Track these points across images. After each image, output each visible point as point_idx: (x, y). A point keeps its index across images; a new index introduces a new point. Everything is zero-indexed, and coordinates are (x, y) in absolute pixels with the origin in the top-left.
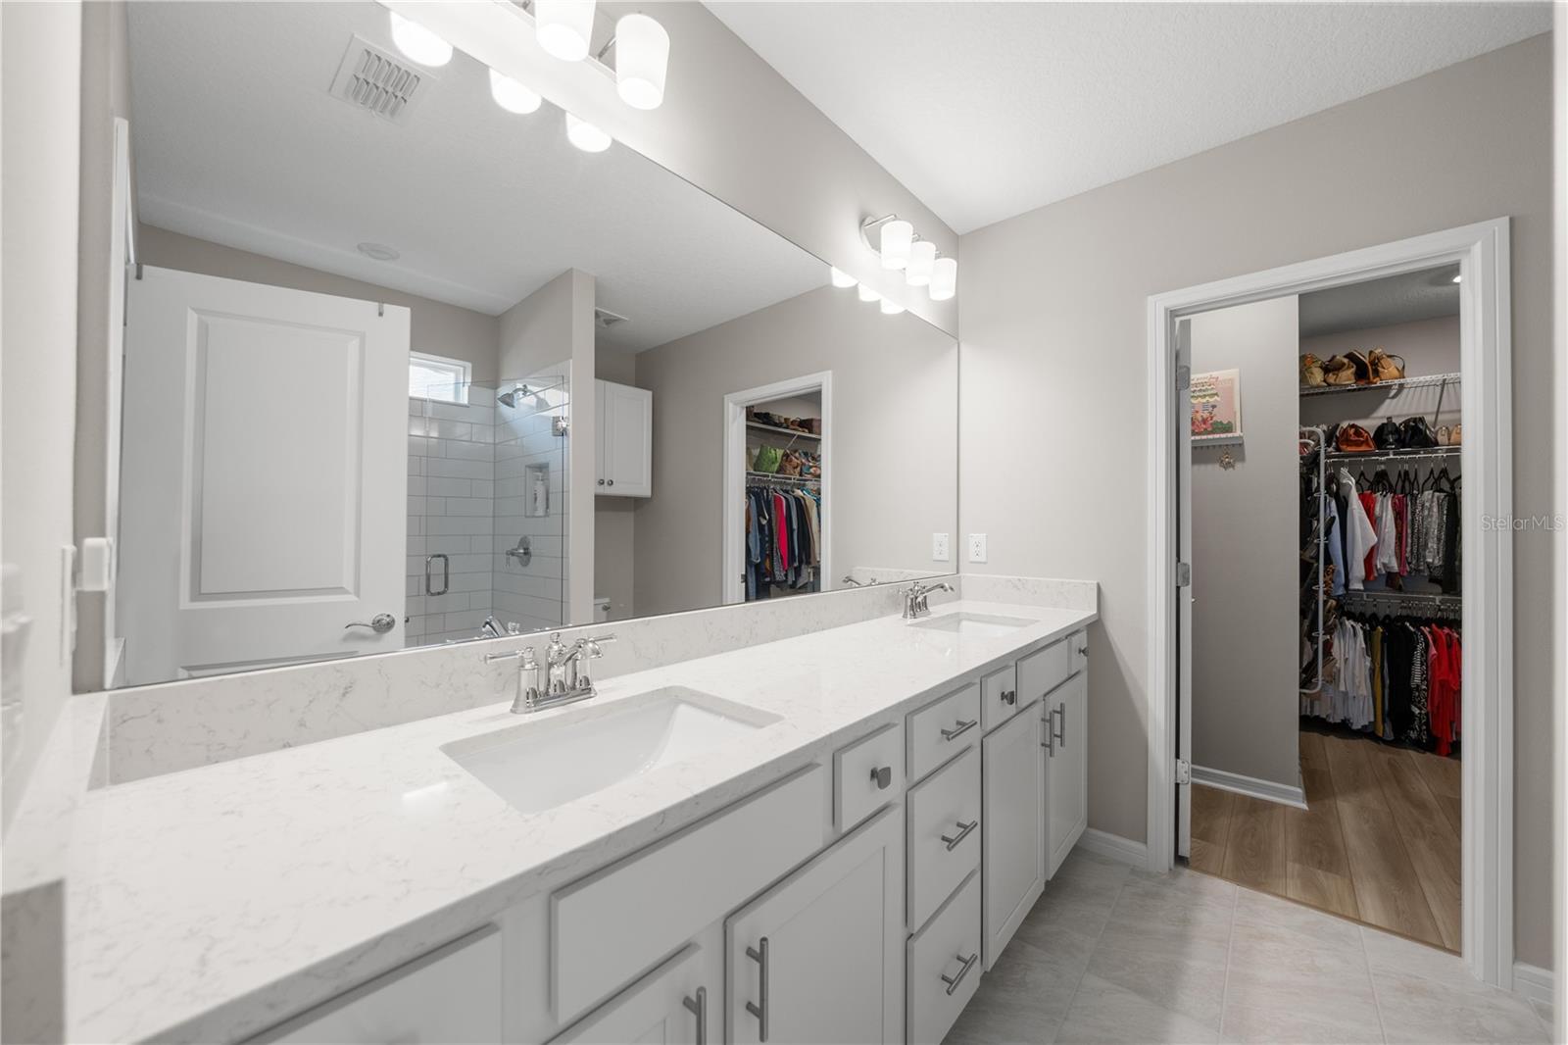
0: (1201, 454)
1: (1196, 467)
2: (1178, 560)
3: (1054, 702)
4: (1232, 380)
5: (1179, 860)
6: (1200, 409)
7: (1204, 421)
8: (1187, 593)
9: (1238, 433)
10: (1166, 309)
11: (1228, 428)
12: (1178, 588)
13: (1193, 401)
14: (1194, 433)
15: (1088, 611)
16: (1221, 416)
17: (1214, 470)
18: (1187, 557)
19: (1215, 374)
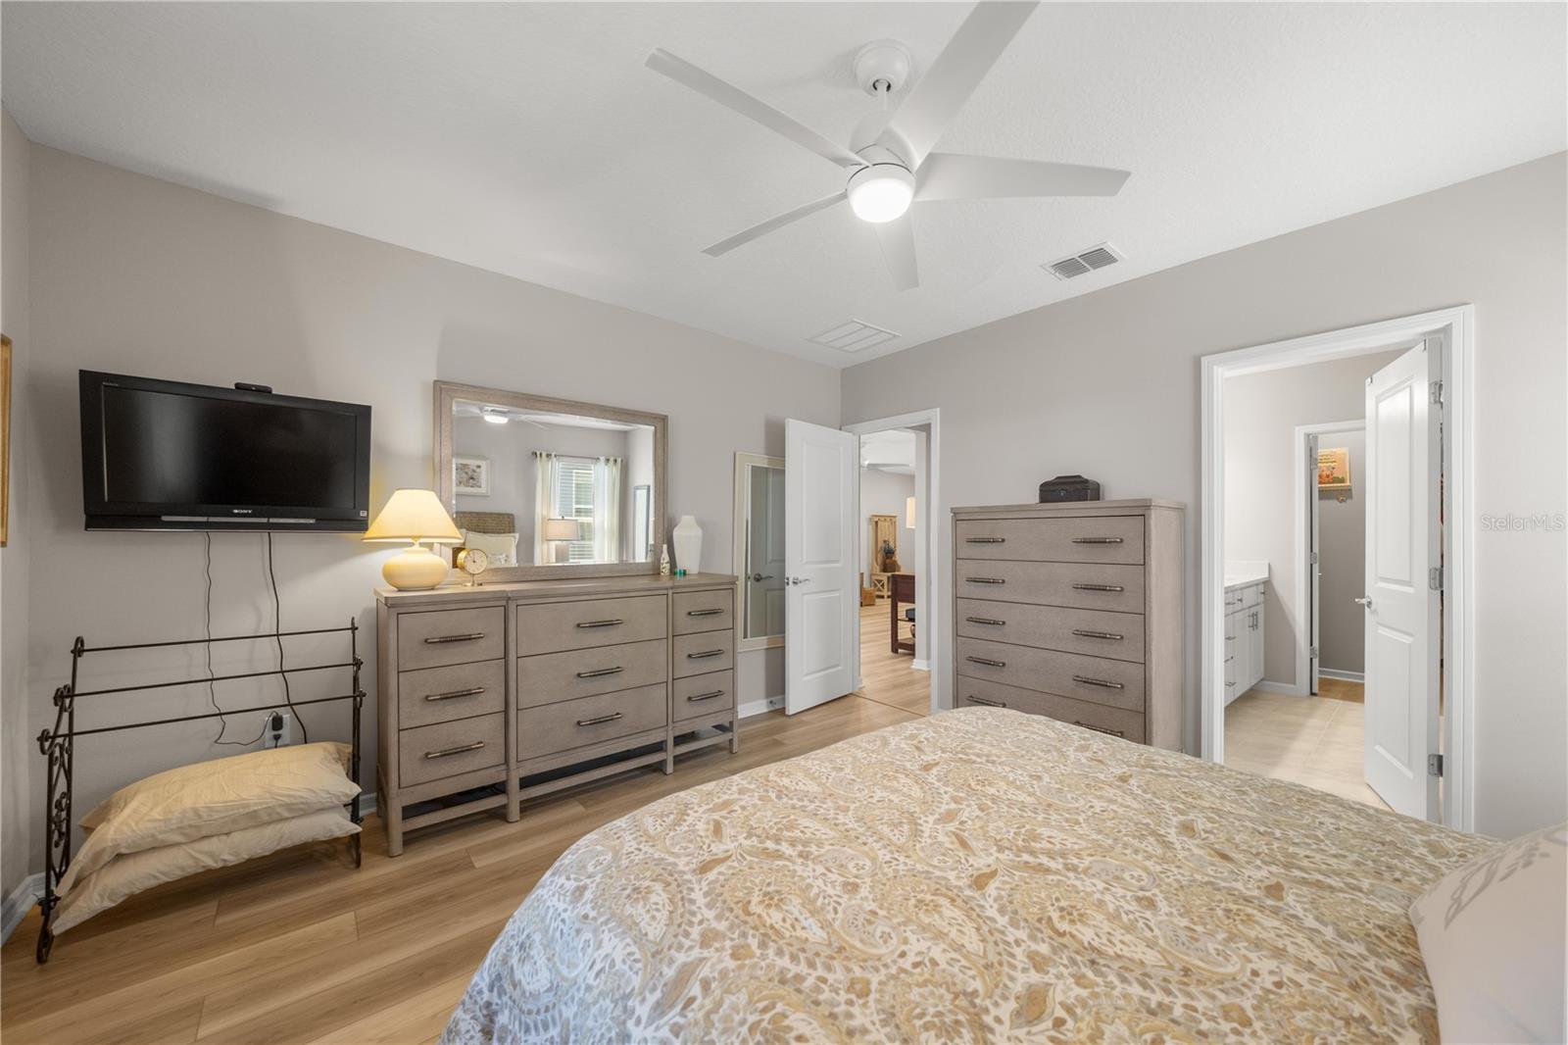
0: (1324, 494)
1: (1322, 501)
2: (1312, 551)
3: (1254, 610)
4: (1344, 454)
5: (1312, 694)
6: (1325, 469)
7: (1328, 476)
8: (1316, 567)
9: (1348, 484)
10: (1305, 434)
11: (1342, 481)
12: (1311, 565)
13: (1322, 465)
14: (1320, 483)
15: (1266, 575)
16: (1337, 474)
17: (1333, 503)
18: (1316, 549)
19: (1334, 450)
